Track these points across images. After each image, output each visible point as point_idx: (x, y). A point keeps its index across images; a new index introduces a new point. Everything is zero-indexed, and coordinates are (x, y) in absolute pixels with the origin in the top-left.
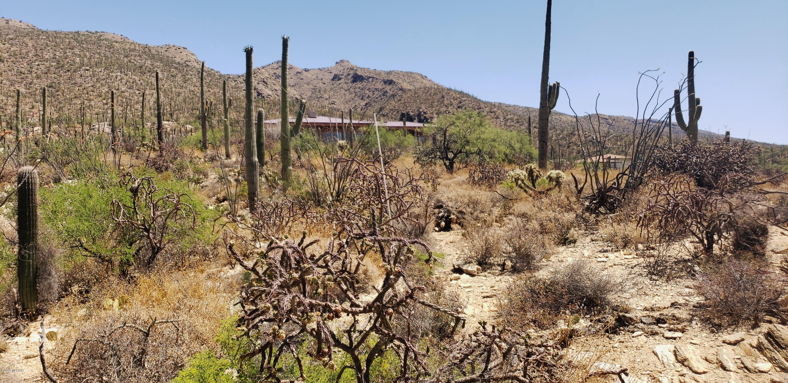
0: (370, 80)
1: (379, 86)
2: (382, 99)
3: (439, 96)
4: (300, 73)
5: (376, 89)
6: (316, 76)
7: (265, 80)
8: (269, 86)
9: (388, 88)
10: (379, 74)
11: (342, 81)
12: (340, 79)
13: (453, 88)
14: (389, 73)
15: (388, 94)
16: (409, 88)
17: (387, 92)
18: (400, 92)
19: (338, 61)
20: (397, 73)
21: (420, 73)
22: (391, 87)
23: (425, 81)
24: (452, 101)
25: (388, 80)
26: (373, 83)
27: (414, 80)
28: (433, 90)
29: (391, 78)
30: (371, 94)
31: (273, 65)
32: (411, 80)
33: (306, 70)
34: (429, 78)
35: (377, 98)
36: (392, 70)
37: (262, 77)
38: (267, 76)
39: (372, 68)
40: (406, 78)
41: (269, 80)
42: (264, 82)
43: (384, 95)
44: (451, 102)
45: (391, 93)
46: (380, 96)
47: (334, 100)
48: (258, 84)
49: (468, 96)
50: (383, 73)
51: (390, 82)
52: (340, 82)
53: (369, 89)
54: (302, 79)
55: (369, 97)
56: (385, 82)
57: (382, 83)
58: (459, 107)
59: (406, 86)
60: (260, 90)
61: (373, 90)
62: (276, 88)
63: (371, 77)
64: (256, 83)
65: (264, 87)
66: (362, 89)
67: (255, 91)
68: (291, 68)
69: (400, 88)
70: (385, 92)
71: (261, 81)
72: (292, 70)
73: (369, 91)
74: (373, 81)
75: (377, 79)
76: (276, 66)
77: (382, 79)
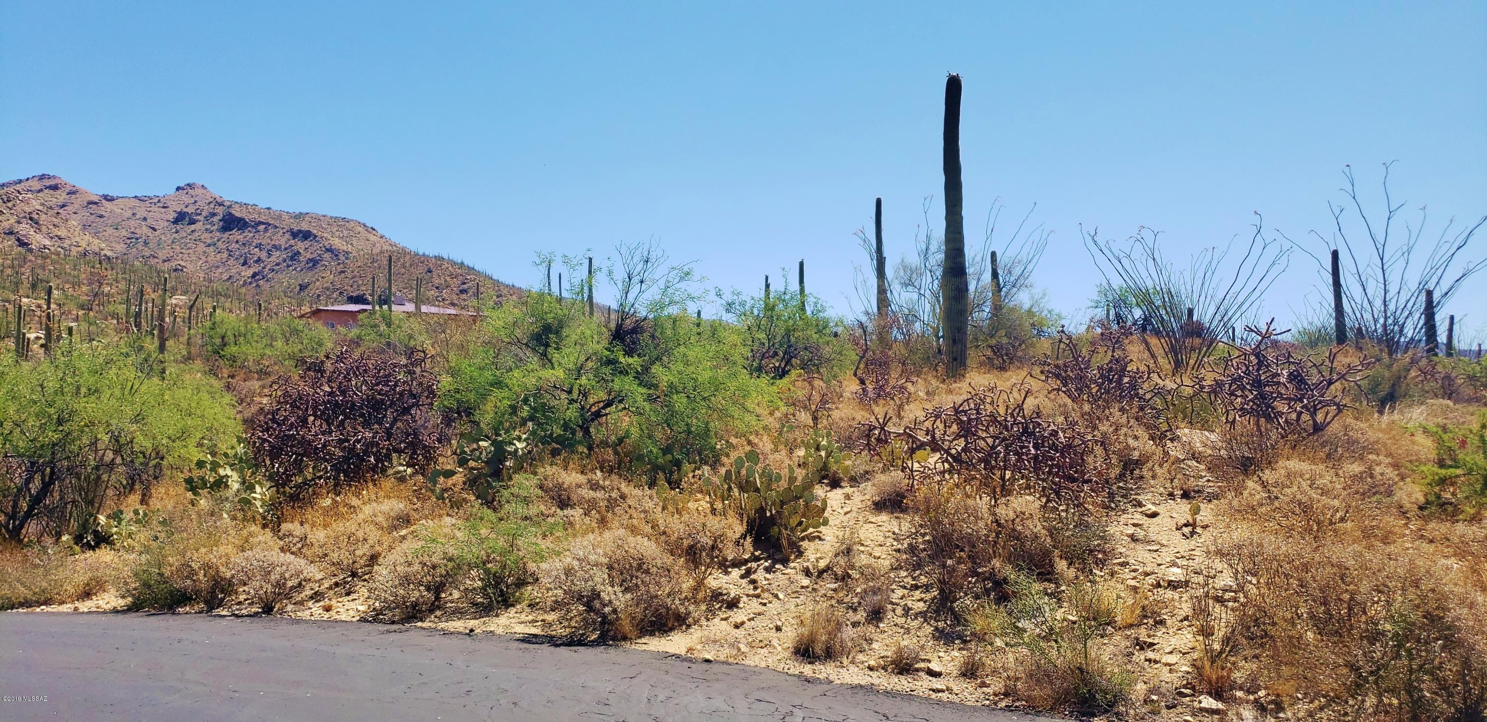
0: (262, 227)
1: (283, 240)
2: (288, 266)
3: (422, 269)
4: (96, 203)
5: (275, 246)
6: (130, 212)
7: (35, 216)
8: (44, 229)
9: (300, 246)
10: (279, 217)
11: (198, 226)
12: (192, 222)
13: (446, 257)
14: (300, 216)
15: (301, 258)
16: (345, 248)
17: (298, 253)
18: (327, 256)
19: (182, 185)
20: (318, 219)
21: (362, 221)
22: (307, 243)
23: (372, 238)
24: (448, 279)
25: (300, 231)
26: (268, 235)
27: (352, 233)
28: (408, 257)
29: (305, 227)
30: (263, 255)
31: (30, 183)
32: (346, 233)
33: (108, 199)
34: (381, 232)
35: (277, 264)
36: (304, 211)
37: (28, 210)
38: (40, 208)
39: (262, 205)
40: (334, 230)
41: (43, 217)
42: (31, 219)
43: (292, 258)
44: (446, 281)
45: (309, 256)
46: (285, 261)
47: (183, 264)
48: (19, 222)
49: (471, 269)
50: (286, 217)
51: (306, 235)
52: (193, 227)
53: (259, 246)
54: (101, 216)
55: (259, 260)
56: (294, 234)
57: (287, 236)
58: (463, 291)
59: (337, 243)
60: (24, 236)
61: (269, 247)
62: (59, 233)
63: (263, 223)
64: (13, 221)
65: (32, 230)
66: (244, 244)
67: (13, 237)
68: (74, 193)
69: (328, 247)
70: (296, 254)
71: (25, 217)
72: (77, 196)
73: (260, 250)
74: (266, 230)
75: (276, 227)
76: (36, 185)
77: (287, 228)
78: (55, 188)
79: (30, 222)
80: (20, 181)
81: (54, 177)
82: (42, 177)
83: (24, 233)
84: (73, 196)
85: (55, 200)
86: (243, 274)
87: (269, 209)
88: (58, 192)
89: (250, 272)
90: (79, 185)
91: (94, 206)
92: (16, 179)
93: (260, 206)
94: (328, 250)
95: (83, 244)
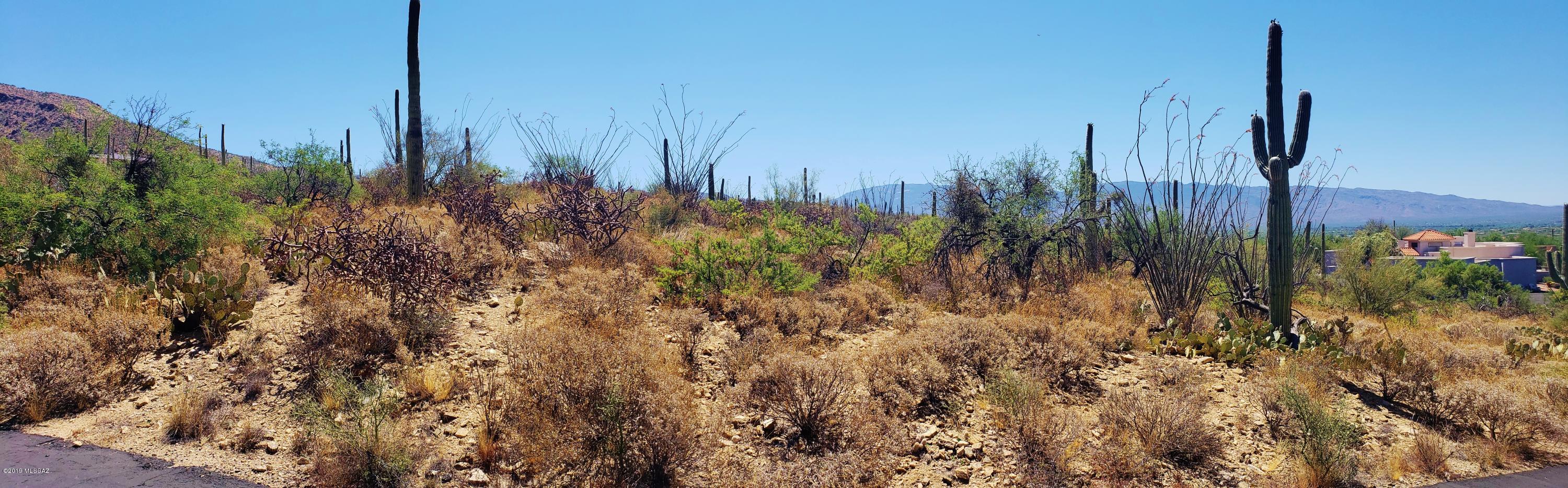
0: (18, 101)
1: (33, 110)
2: (38, 128)
5: (28, 114)
9: (47, 114)
10: (31, 94)
14: (46, 94)
15: (47, 123)
16: (78, 117)
17: (45, 119)
18: (66, 121)
20: (59, 97)
21: (90, 99)
22: (51, 113)
23: (97, 110)
25: (46, 104)
26: (23, 106)
27: (83, 107)
29: (49, 101)
30: (20, 119)
32: (79, 107)
34: (103, 107)
35: (30, 126)
36: (49, 91)
39: (19, 85)
40: (70, 104)
43: (41, 122)
45: (52, 121)
46: (35, 124)
50: (35, 94)
51: (51, 107)
53: (17, 113)
56: (42, 106)
57: (37, 107)
59: (73, 113)
61: (24, 114)
63: (20, 98)
66: (6, 112)
69: (67, 115)
70: (43, 120)
73: (18, 116)
74: (21, 103)
75: (29, 101)
77: (36, 102)
86: (5, 131)
87: (23, 88)
89: (11, 130)
93: (17, 87)
94: (65, 118)
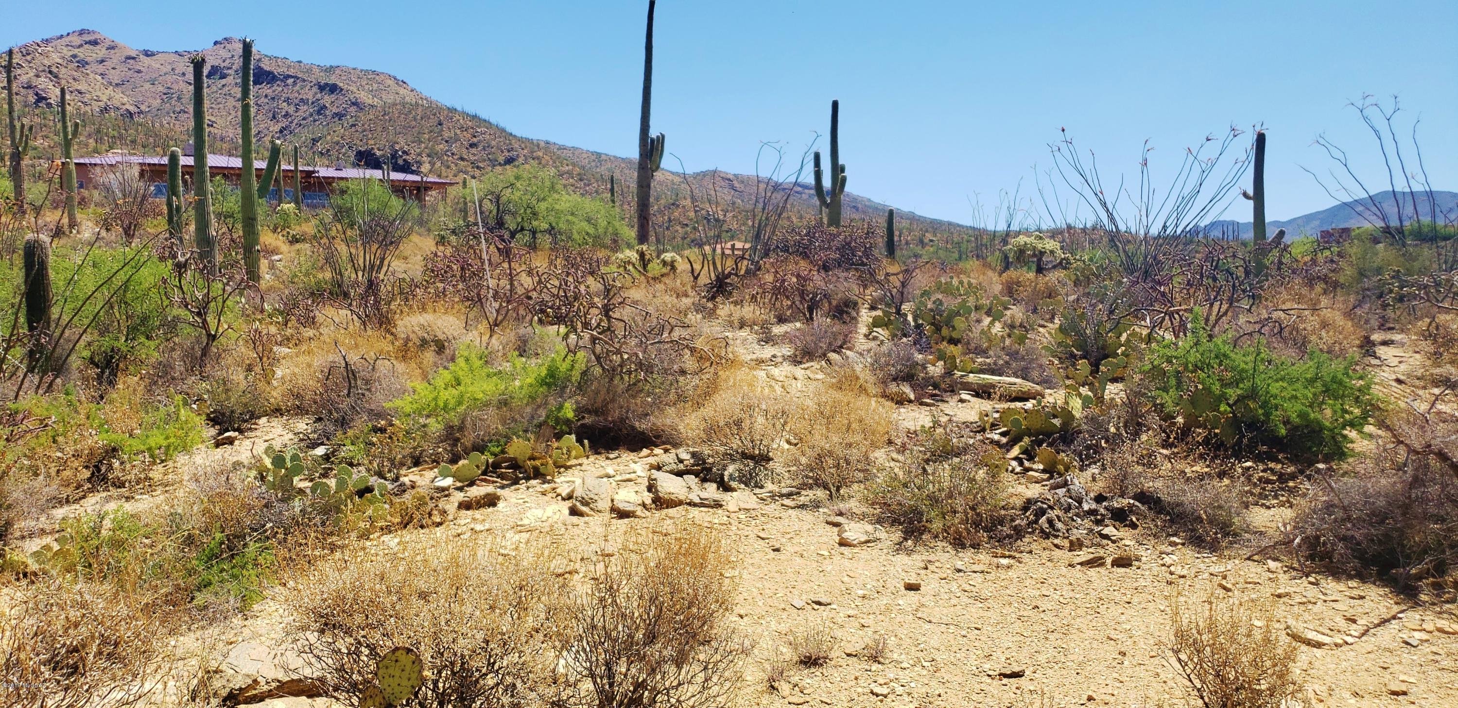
0: (290, 81)
1: (310, 94)
2: (315, 121)
3: (433, 121)
4: (134, 58)
5: (302, 100)
6: (169, 68)
7: (54, 70)
8: (63, 82)
9: (327, 99)
10: (309, 71)
11: (229, 80)
12: (224, 76)
13: (459, 109)
14: (330, 70)
15: (327, 112)
16: (370, 102)
17: (325, 107)
18: (353, 109)
19: (219, 39)
20: (347, 72)
21: (392, 74)
22: (333, 97)
23: (402, 91)
24: (458, 132)
25: (327, 84)
26: (297, 88)
27: (381, 87)
28: (420, 109)
29: (333, 80)
30: (291, 110)
31: (70, 38)
32: (375, 86)
33: (148, 54)
34: (412, 84)
35: (304, 119)
36: (334, 64)
37: (47, 62)
38: (60, 61)
39: (293, 58)
40: (364, 83)
41: (63, 70)
42: (50, 72)
43: (319, 113)
44: (456, 134)
45: (334, 110)
46: (311, 115)
47: (213, 119)
48: (38, 76)
49: (487, 123)
50: (316, 70)
51: (333, 89)
52: (224, 81)
53: (287, 100)
54: (139, 72)
55: (287, 115)
56: (322, 88)
57: (315, 89)
58: (472, 145)
59: (364, 97)
60: (42, 90)
61: (297, 101)
62: (79, 88)
63: (292, 77)
64: (32, 74)
65: (51, 84)
66: (273, 99)
67: (30, 91)
68: (113, 48)
69: (354, 100)
70: (322, 109)
71: (44, 71)
72: (116, 51)
73: (289, 104)
74: (295, 83)
75: (304, 81)
76: (77, 40)
77: (314, 81)
78: (95, 43)
79: (49, 75)
80: (62, 37)
81: (94, 32)
82: (82, 33)
83: (42, 87)
84: (112, 51)
85: (94, 55)
86: (271, 129)
87: (300, 62)
88: (98, 47)
89: (277, 128)
90: (119, 41)
91: (132, 61)
92: (59, 34)
93: (291, 60)
94: (354, 104)
95: (104, 98)
